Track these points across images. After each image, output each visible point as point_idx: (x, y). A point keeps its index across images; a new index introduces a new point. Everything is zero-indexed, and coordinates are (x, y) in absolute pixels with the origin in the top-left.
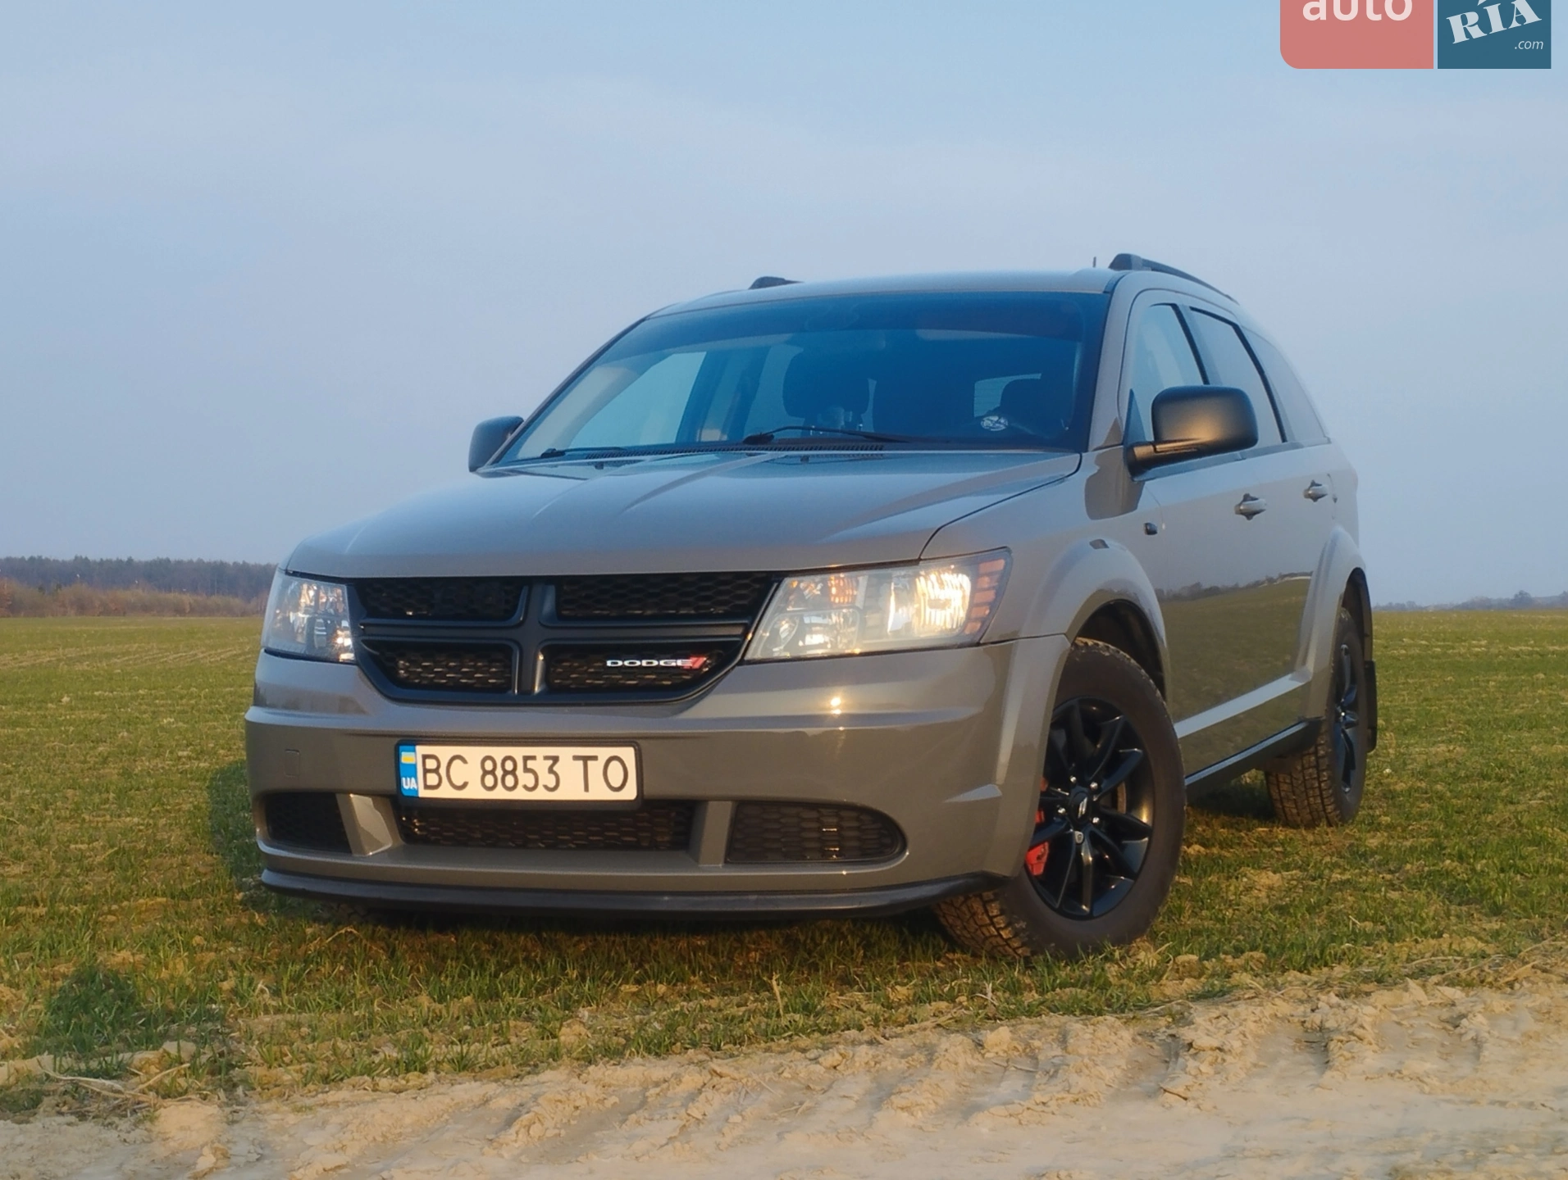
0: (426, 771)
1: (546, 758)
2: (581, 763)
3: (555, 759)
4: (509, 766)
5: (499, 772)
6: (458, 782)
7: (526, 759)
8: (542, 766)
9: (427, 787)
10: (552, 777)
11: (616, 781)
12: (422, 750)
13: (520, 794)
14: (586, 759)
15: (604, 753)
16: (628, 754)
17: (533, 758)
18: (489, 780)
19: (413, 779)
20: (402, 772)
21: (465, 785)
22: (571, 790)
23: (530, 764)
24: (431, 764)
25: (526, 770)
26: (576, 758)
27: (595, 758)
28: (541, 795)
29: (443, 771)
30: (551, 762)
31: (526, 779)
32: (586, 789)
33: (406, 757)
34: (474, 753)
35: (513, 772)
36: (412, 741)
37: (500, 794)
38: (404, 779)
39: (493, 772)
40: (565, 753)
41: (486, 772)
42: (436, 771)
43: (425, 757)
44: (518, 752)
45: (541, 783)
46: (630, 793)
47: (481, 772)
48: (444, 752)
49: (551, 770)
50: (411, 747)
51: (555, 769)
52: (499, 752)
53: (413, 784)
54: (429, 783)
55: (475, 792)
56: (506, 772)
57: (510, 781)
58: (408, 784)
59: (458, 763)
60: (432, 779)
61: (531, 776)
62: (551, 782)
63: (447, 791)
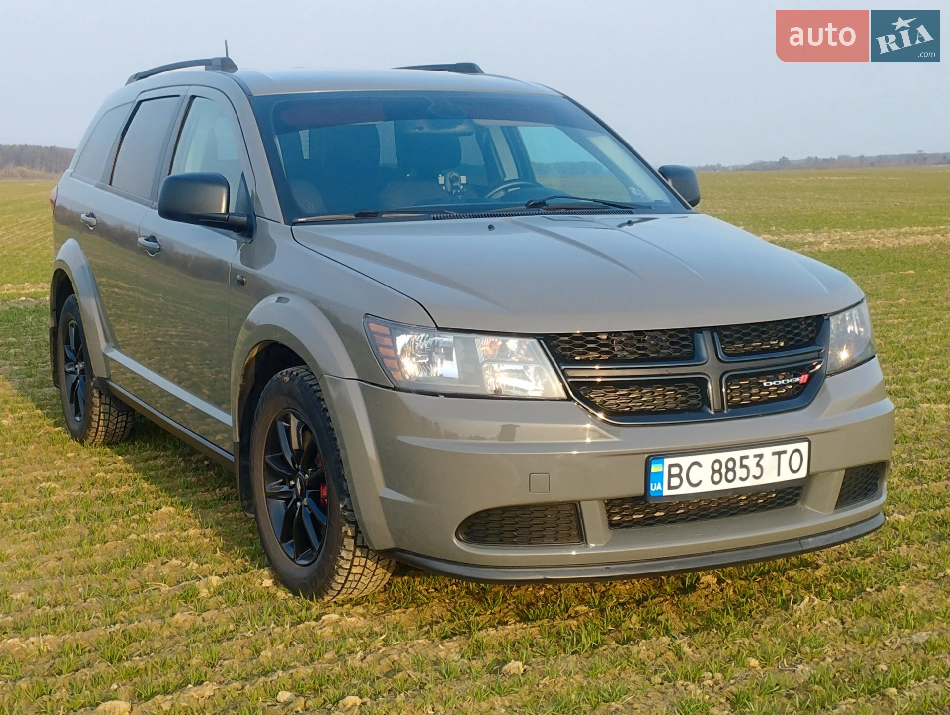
0: (670, 476)
1: (755, 456)
2: (777, 457)
3: (761, 456)
4: (731, 465)
5: (724, 471)
6: (694, 481)
7: (742, 458)
8: (751, 462)
9: (670, 487)
10: (759, 469)
11: (795, 465)
12: (668, 461)
13: (737, 484)
14: (779, 454)
15: (790, 448)
16: (804, 447)
17: (747, 457)
18: (717, 477)
19: (659, 484)
20: (652, 477)
21: (700, 482)
22: (770, 477)
23: (745, 462)
24: (675, 471)
25: (742, 466)
26: (774, 454)
27: (784, 452)
28: (751, 482)
29: (684, 475)
30: (758, 459)
31: (741, 472)
32: (779, 474)
33: (655, 468)
34: (707, 460)
35: (733, 470)
36: (660, 456)
37: (724, 485)
38: (652, 484)
39: (719, 471)
40: (767, 451)
41: (714, 471)
42: (679, 475)
43: (671, 466)
44: (737, 455)
45: (751, 474)
46: (803, 473)
47: (711, 472)
48: (685, 461)
49: (758, 465)
50: (661, 460)
51: (761, 463)
52: (723, 457)
53: (659, 487)
54: (672, 484)
55: (707, 486)
56: (728, 470)
57: (730, 475)
58: (654, 488)
59: (695, 467)
60: (675, 481)
61: (745, 470)
62: (757, 472)
63: (686, 489)
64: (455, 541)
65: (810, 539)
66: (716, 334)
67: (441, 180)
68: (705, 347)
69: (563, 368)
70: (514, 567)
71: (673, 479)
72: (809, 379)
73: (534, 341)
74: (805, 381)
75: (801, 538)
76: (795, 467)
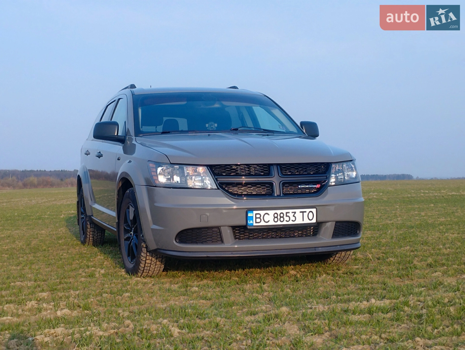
0: (256, 218)
1: (292, 212)
3: (295, 213)
4: (282, 215)
5: (279, 217)
6: (266, 220)
7: (287, 213)
8: (291, 215)
9: (256, 222)
10: (294, 218)
11: (311, 217)
12: (255, 212)
13: (285, 223)
14: (303, 212)
15: (308, 210)
16: (314, 210)
17: (289, 213)
18: (276, 220)
19: (252, 221)
20: (248, 218)
21: (269, 221)
22: (299, 221)
23: (288, 214)
24: (258, 216)
25: (287, 216)
26: (301, 212)
27: (305, 212)
28: (291, 222)
29: (262, 218)
30: (293, 214)
32: (303, 220)
33: (250, 215)
34: (272, 212)
35: (283, 217)
36: (252, 210)
37: (279, 223)
38: (249, 221)
39: (277, 217)
40: (298, 211)
41: (275, 217)
42: (260, 218)
43: (256, 214)
44: (284, 211)
45: (291, 219)
46: (314, 221)
47: (273, 217)
48: (262, 213)
49: (294, 216)
50: (252, 212)
51: (295, 215)
52: (279, 212)
53: (252, 222)
54: (257, 221)
55: (272, 223)
56: (281, 217)
57: (282, 219)
58: (250, 222)
59: (266, 215)
60: (258, 220)
61: (288, 218)
62: (294, 219)
63: (263, 223)
64: (174, 242)
65: (320, 248)
66: (279, 167)
67: (207, 125)
68: (275, 171)
69: (216, 177)
70: (195, 252)
71: (257, 219)
72: (320, 187)
73: (206, 167)
74: (319, 187)
75: (315, 248)
76: (311, 218)
